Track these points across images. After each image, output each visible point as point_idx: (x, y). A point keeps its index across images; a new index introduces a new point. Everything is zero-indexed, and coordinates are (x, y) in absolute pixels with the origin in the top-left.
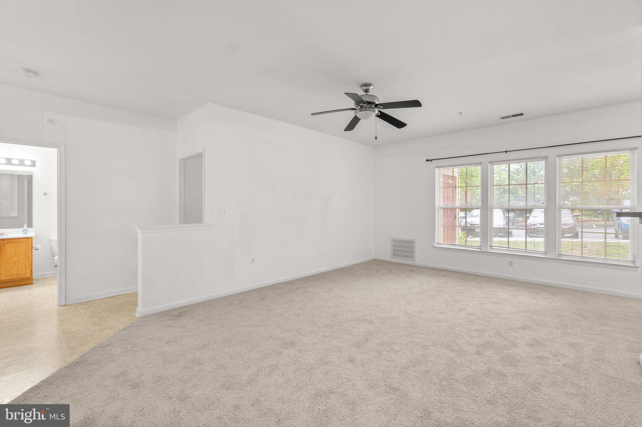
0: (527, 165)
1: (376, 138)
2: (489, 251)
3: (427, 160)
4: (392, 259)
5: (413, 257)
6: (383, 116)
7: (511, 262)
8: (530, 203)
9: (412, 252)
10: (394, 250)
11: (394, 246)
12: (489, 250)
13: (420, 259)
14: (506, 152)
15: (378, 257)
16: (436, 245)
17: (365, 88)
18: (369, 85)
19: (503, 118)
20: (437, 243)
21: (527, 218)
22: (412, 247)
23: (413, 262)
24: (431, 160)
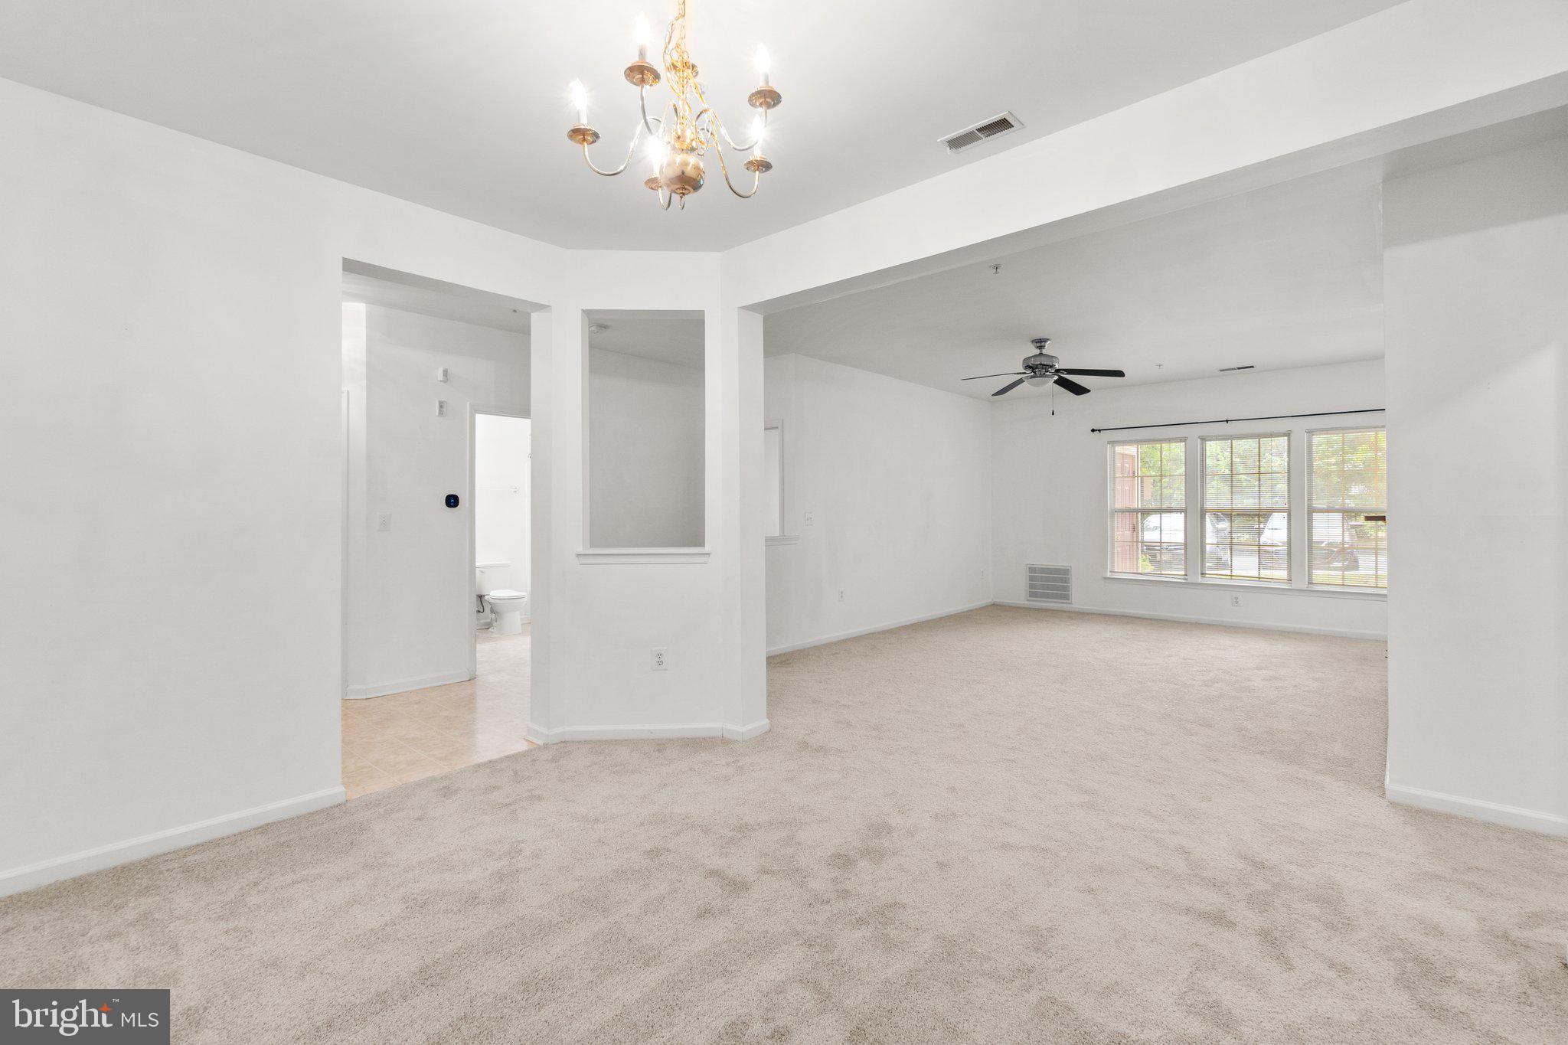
0: (1259, 443)
1: (1053, 414)
2: (1199, 582)
3: (1093, 430)
4: (1026, 602)
5: (1066, 597)
6: (1063, 383)
7: (1236, 598)
8: (1266, 504)
9: (1066, 589)
10: (1031, 586)
11: (1032, 579)
12: (1200, 580)
13: (1079, 599)
14: (1227, 421)
15: (998, 600)
16: (1109, 575)
17: (1038, 345)
18: (1045, 340)
19: (1221, 371)
20: (1111, 572)
21: (1260, 532)
22: (1066, 580)
23: (1069, 606)
24: (1099, 431)
